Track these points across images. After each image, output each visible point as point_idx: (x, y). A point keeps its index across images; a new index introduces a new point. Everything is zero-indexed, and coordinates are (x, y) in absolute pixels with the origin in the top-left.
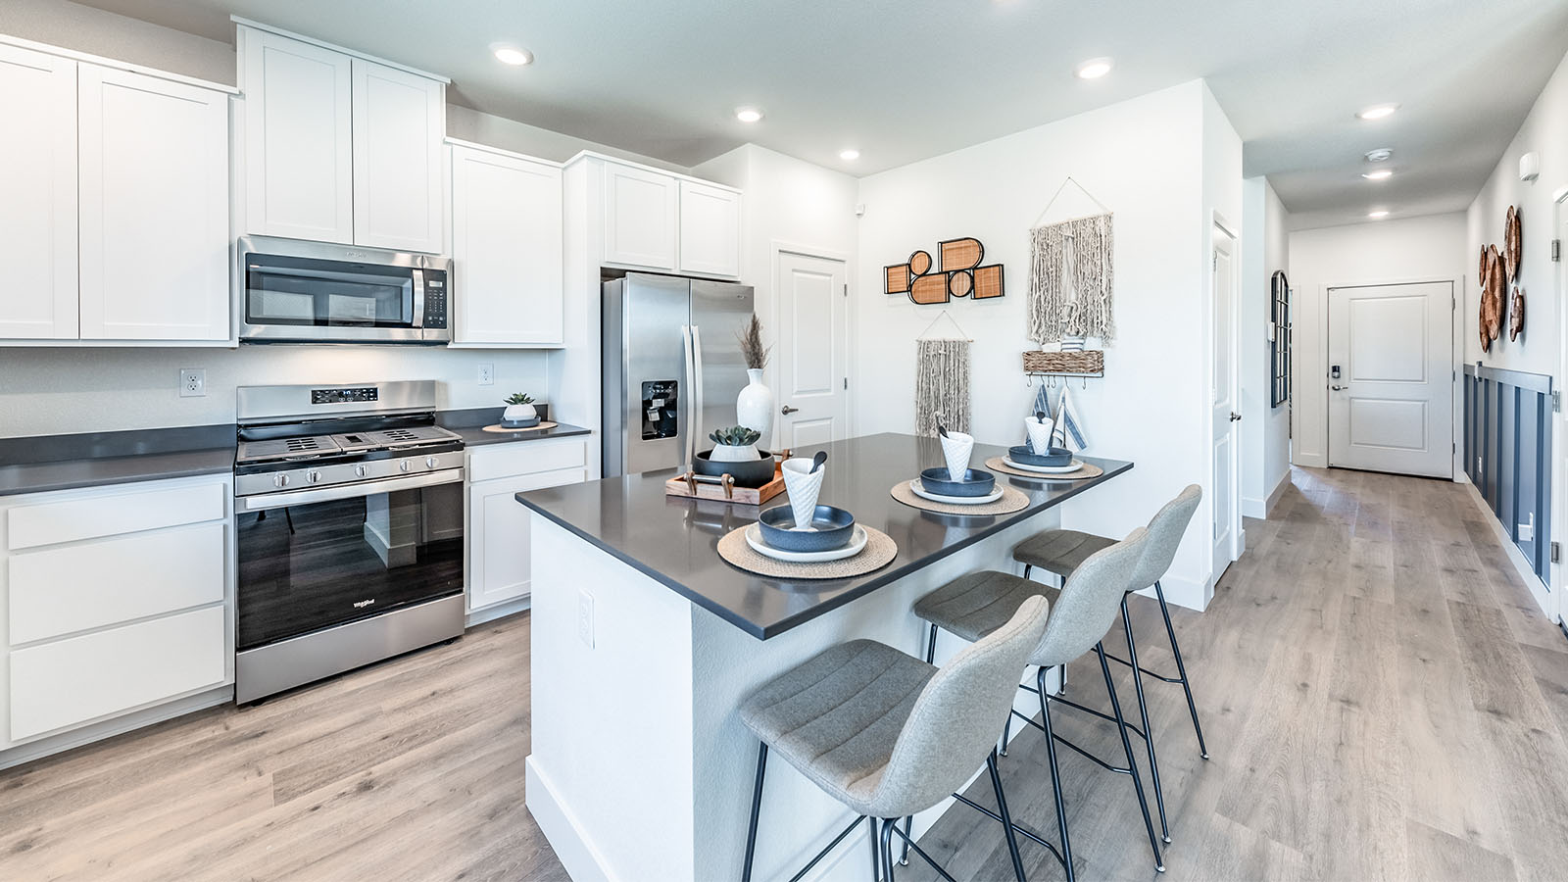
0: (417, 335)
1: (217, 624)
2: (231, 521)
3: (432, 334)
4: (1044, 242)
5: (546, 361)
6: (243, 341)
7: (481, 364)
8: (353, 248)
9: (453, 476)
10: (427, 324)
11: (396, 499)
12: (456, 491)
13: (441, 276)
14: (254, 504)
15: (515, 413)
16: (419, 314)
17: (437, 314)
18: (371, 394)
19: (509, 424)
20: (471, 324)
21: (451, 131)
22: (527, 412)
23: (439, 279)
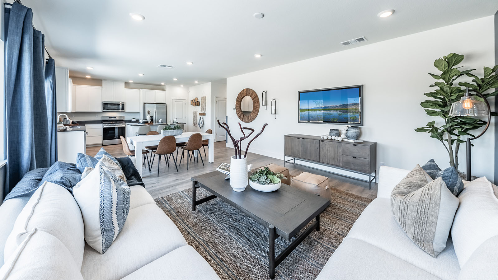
0: (120, 111)
1: (101, 138)
2: (102, 129)
3: (122, 111)
4: (202, 98)
5: (138, 114)
6: (103, 112)
7: (129, 114)
8: (114, 102)
9: (124, 126)
10: (122, 110)
11: (119, 128)
12: (125, 128)
13: (124, 104)
14: (105, 127)
15: (133, 120)
16: (121, 109)
17: (123, 108)
18: (115, 117)
19: (132, 121)
20: (127, 109)
21: (125, 87)
22: (135, 120)
23: (123, 105)
